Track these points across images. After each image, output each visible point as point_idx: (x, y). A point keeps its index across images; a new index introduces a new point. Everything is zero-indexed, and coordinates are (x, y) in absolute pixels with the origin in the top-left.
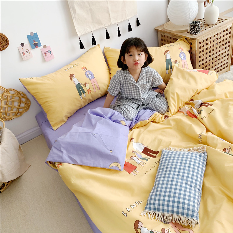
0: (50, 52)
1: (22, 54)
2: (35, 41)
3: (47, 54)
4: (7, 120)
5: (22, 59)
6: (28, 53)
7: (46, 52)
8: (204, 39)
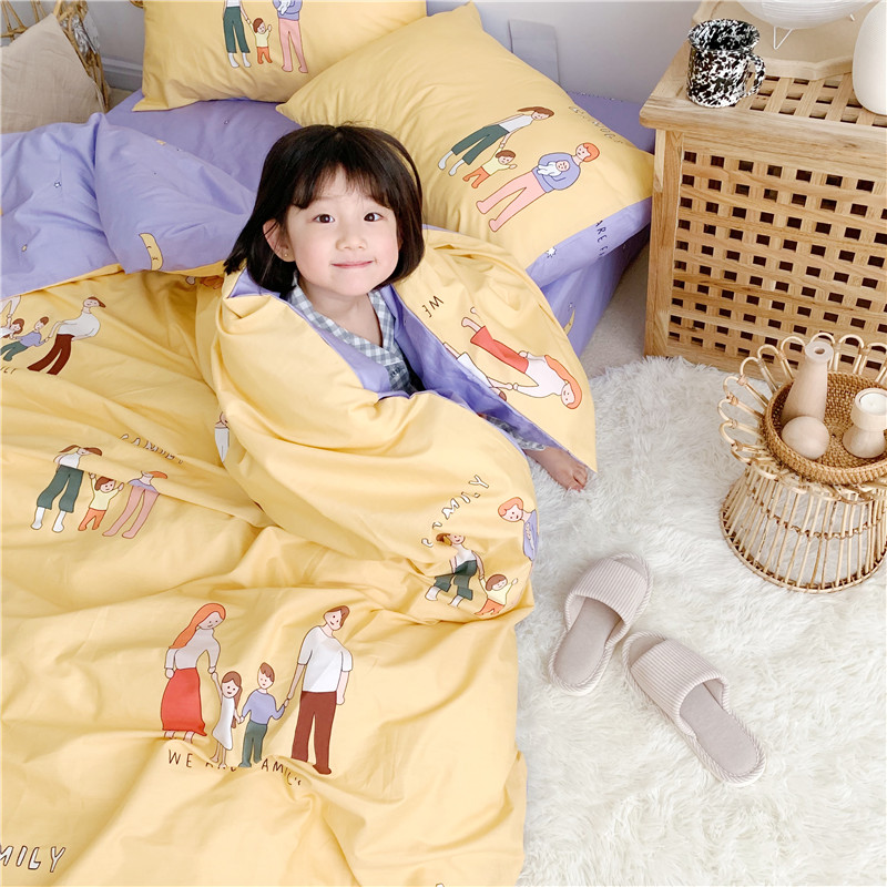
8: (719, 154)
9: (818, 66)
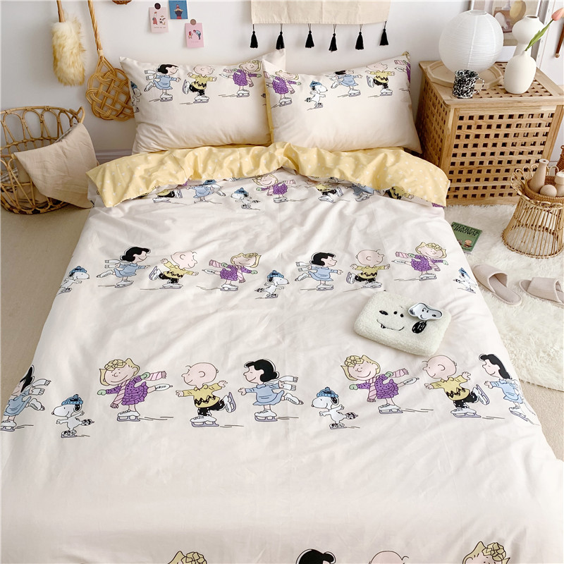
0: (199, 35)
1: (152, 21)
2: (178, 8)
3: (193, 34)
4: (100, 117)
5: (150, 30)
6: (161, 22)
7: (192, 32)
8: (471, 115)
9: (488, 84)
